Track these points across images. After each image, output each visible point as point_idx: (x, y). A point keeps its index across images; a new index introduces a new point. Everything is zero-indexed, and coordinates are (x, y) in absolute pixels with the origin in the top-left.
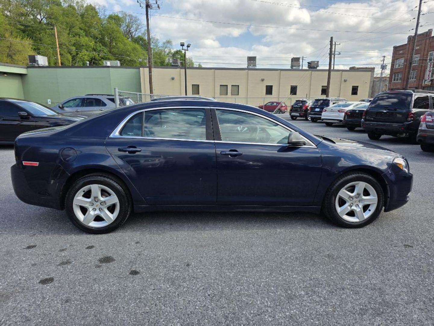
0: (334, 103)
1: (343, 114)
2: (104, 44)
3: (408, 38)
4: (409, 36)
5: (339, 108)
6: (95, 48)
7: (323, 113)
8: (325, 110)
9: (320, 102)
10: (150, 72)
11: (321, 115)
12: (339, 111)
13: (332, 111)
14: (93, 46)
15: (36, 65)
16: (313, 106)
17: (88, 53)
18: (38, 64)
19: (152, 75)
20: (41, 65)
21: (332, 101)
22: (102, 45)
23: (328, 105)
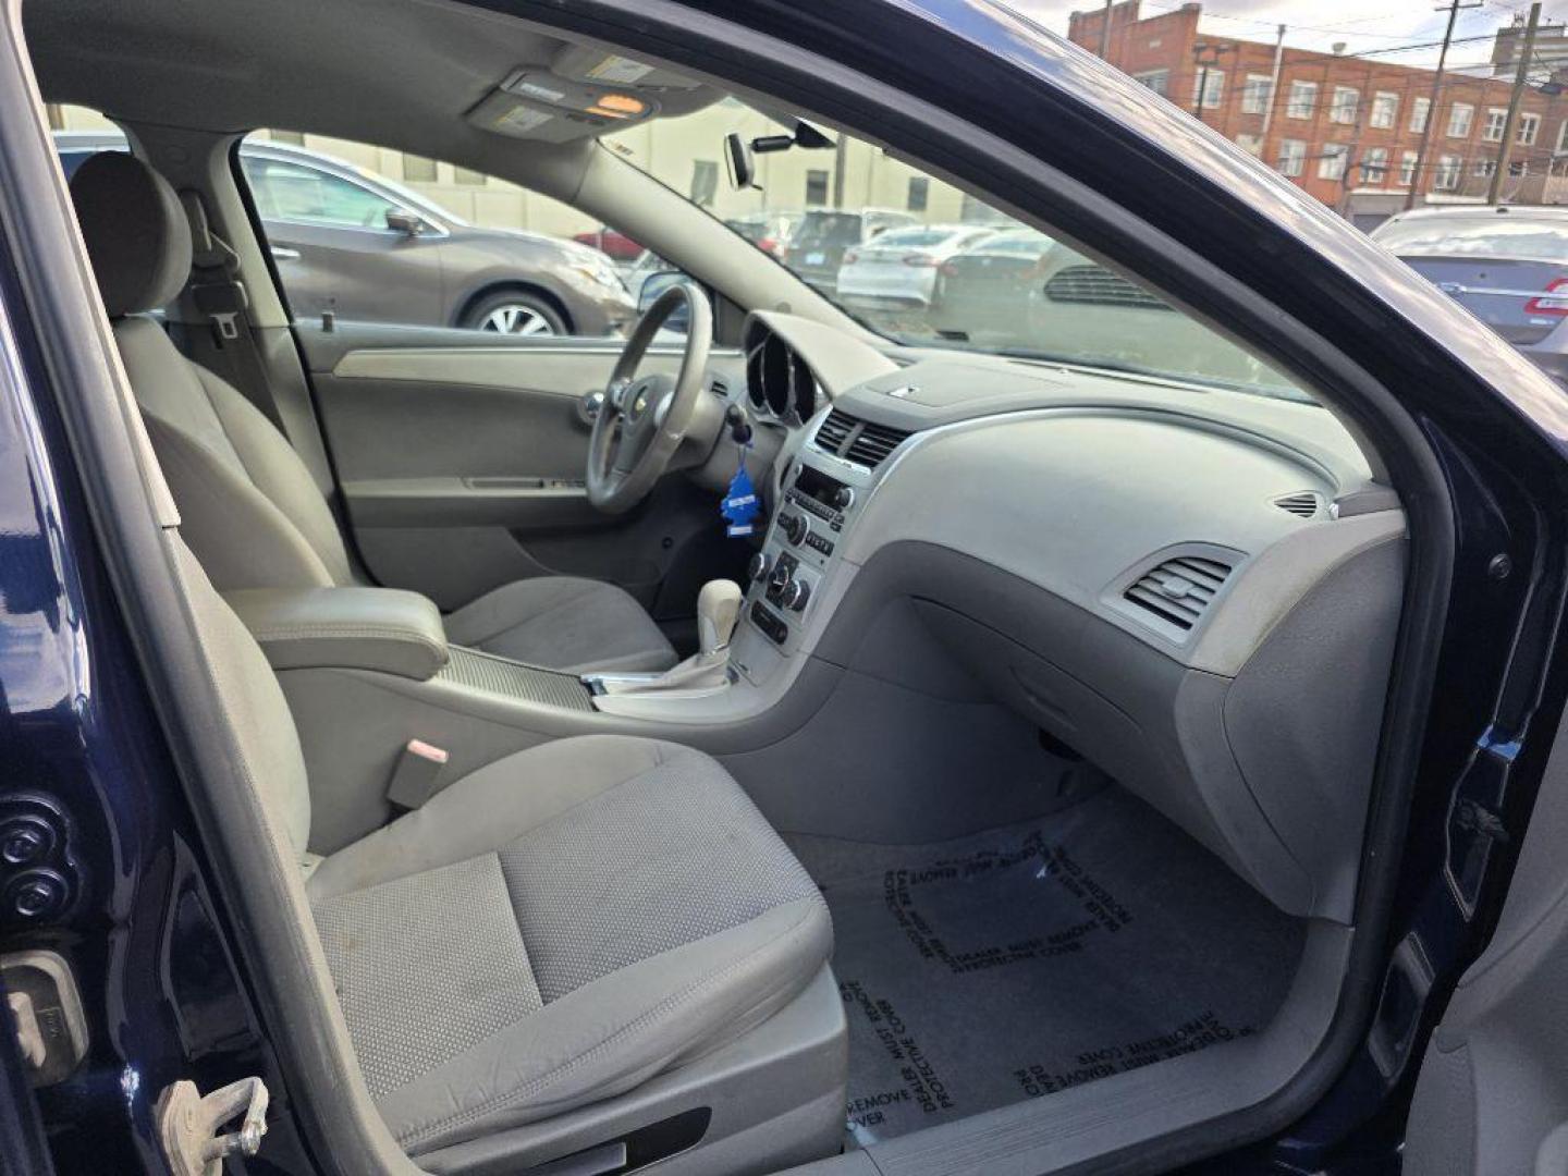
0: (877, 232)
1: (929, 274)
3: (1071, 18)
4: (1074, 14)
5: (905, 249)
7: (844, 272)
8: (850, 259)
9: (827, 228)
11: (835, 278)
12: (906, 261)
13: (879, 259)
16: (795, 247)
21: (870, 222)
23: (856, 238)
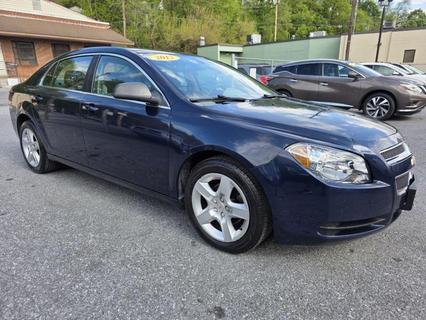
2: (325, 16)
6: (315, 21)
10: (349, 39)
14: (313, 19)
15: (251, 43)
17: (306, 27)
18: (252, 43)
19: (351, 43)
20: (255, 43)
22: (324, 17)
